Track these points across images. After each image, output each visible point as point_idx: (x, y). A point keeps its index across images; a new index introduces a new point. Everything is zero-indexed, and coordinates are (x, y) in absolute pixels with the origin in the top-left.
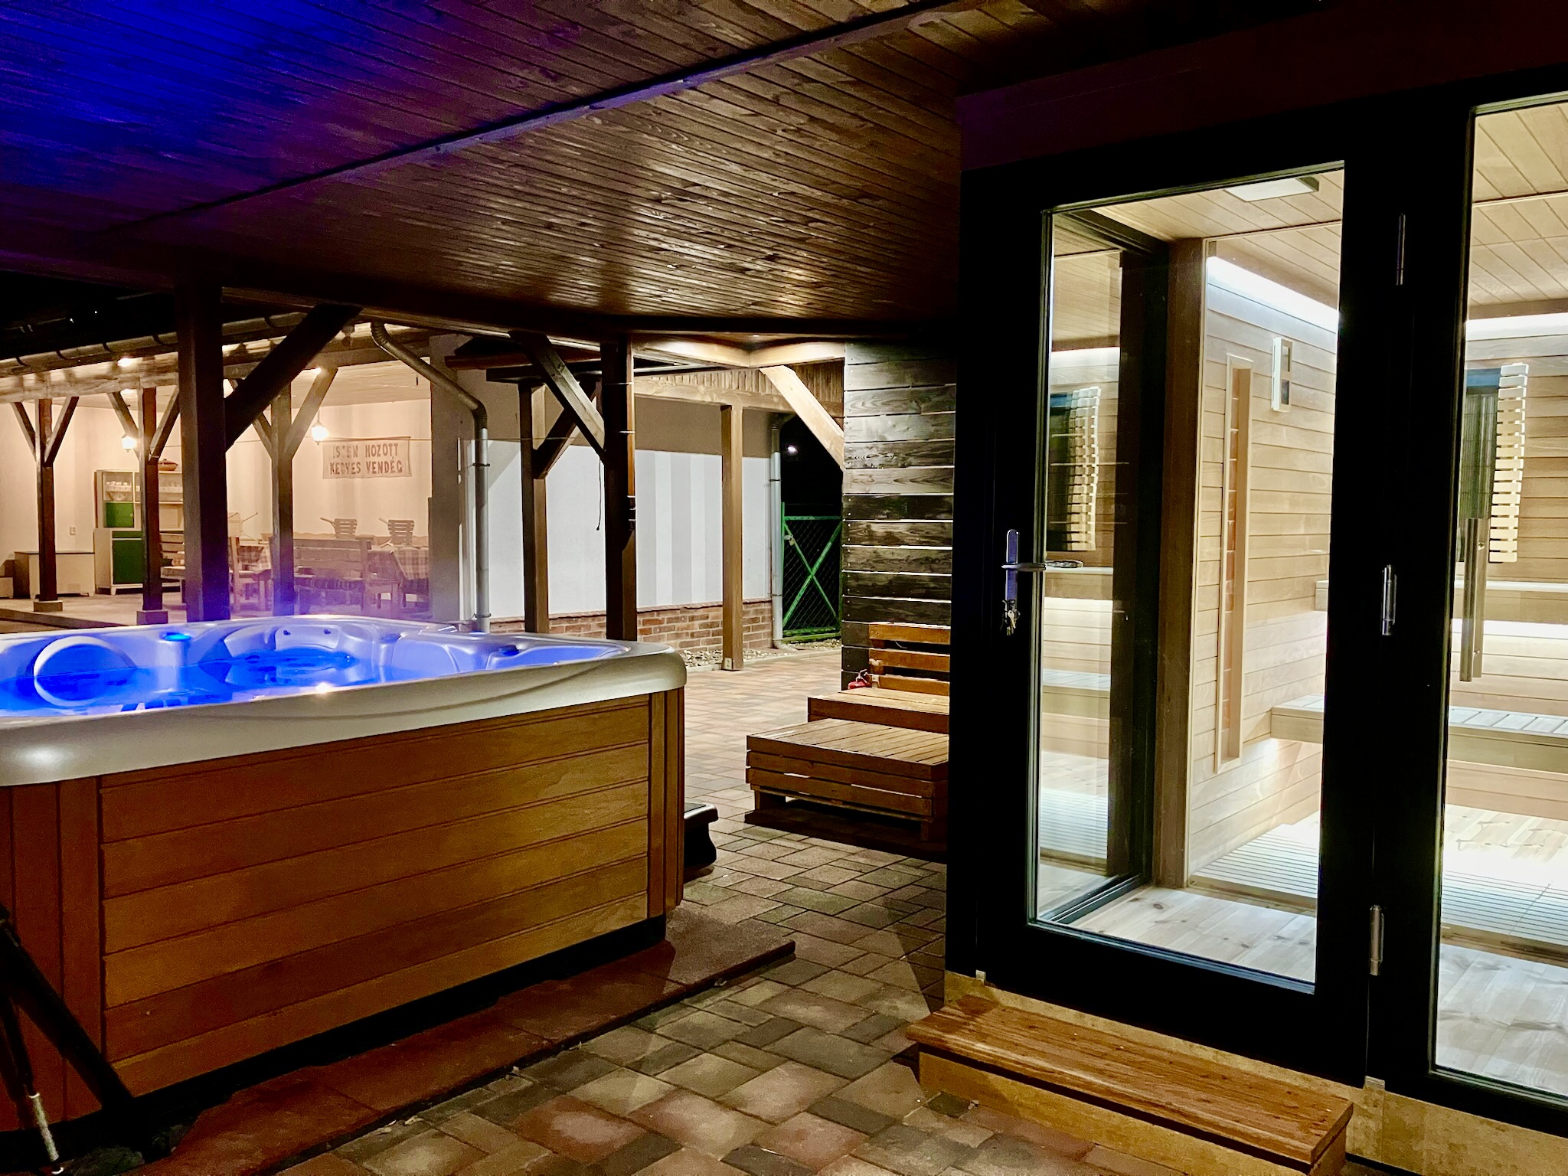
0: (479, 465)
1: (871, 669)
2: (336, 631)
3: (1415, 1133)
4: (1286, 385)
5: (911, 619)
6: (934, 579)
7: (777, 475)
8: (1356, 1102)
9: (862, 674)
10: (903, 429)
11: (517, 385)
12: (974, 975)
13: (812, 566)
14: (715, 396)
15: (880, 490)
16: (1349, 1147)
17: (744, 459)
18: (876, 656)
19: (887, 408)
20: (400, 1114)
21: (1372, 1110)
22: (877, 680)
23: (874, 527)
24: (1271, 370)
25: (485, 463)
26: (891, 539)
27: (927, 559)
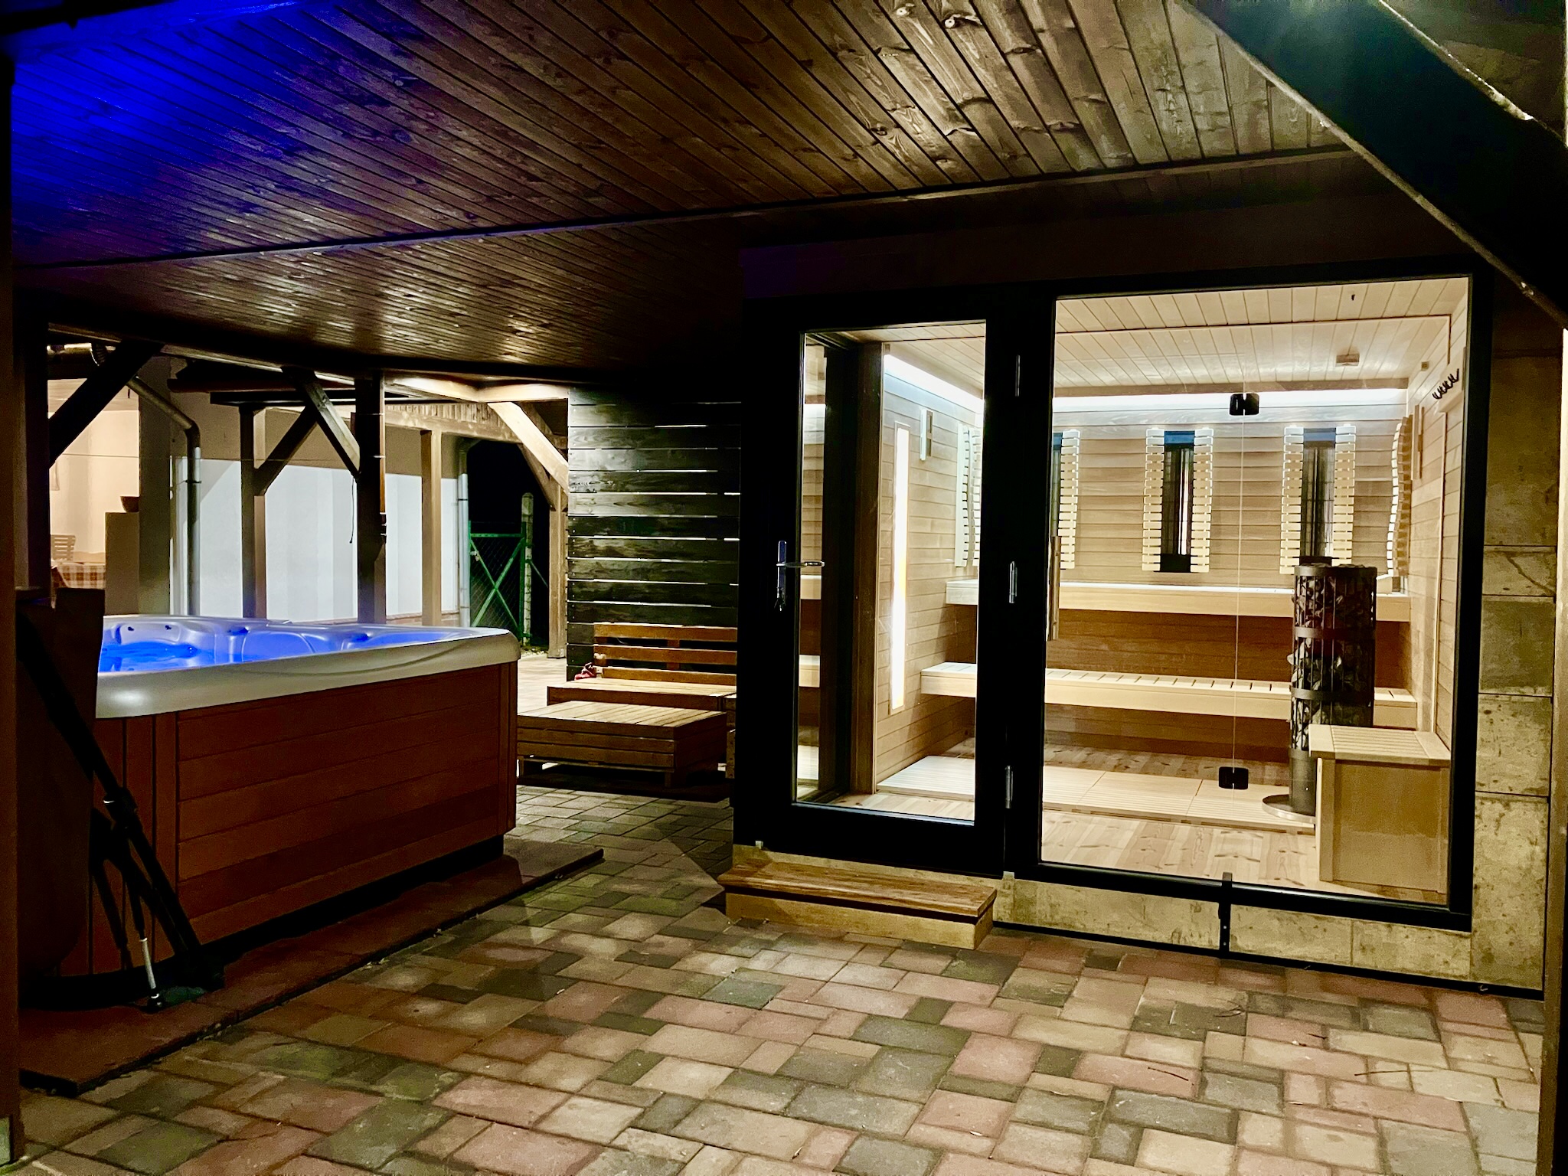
0: (191, 483)
1: (596, 662)
2: (176, 627)
3: (1032, 902)
4: (929, 442)
5: (629, 619)
6: (650, 586)
7: (465, 496)
8: (998, 889)
9: (587, 667)
10: (620, 462)
11: (237, 408)
12: (754, 844)
13: (495, 579)
14: (417, 421)
15: (600, 512)
16: (995, 918)
17: (443, 480)
18: (600, 651)
19: (607, 443)
20: (375, 958)
21: (1008, 892)
22: (601, 671)
23: (596, 543)
24: (920, 432)
25: (198, 480)
26: (610, 552)
27: (643, 569)
